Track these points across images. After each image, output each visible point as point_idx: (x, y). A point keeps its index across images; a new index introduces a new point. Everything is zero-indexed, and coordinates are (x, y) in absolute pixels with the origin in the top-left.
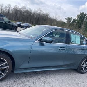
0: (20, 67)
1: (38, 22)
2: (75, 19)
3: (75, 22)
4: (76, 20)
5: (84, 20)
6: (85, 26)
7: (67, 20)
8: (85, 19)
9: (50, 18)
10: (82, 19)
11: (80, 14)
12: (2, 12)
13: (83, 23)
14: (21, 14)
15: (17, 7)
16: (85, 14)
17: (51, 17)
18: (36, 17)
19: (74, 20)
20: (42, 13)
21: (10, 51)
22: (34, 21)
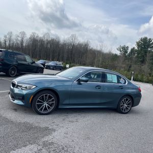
0: (64, 103)
1: (71, 57)
2: (134, 48)
3: (134, 54)
4: (136, 51)
5: (149, 49)
6: (151, 60)
7: (121, 51)
8: (151, 48)
10: (145, 48)
11: (141, 40)
12: (11, 45)
13: (147, 54)
14: (43, 46)
15: (36, 35)
16: (150, 39)
18: (68, 49)
19: (133, 50)
20: (77, 42)
22: (66, 56)
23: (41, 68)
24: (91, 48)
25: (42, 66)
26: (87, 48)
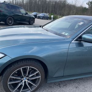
9: (68, 5)
14: (36, 3)
17: (69, 3)
21: (40, 56)
23: (33, 18)
24: (68, 3)
25: (34, 17)
26: (65, 4)
